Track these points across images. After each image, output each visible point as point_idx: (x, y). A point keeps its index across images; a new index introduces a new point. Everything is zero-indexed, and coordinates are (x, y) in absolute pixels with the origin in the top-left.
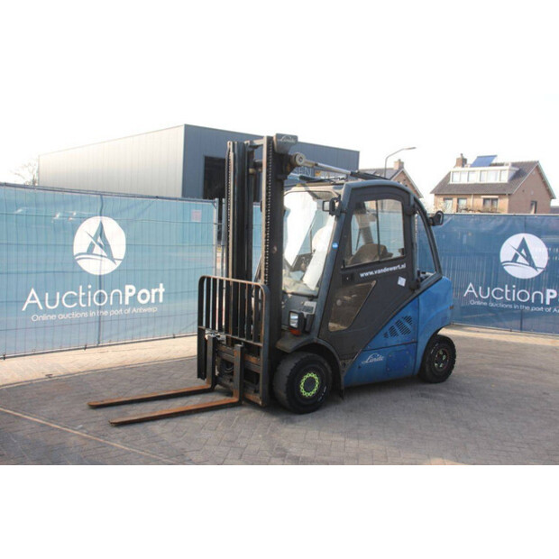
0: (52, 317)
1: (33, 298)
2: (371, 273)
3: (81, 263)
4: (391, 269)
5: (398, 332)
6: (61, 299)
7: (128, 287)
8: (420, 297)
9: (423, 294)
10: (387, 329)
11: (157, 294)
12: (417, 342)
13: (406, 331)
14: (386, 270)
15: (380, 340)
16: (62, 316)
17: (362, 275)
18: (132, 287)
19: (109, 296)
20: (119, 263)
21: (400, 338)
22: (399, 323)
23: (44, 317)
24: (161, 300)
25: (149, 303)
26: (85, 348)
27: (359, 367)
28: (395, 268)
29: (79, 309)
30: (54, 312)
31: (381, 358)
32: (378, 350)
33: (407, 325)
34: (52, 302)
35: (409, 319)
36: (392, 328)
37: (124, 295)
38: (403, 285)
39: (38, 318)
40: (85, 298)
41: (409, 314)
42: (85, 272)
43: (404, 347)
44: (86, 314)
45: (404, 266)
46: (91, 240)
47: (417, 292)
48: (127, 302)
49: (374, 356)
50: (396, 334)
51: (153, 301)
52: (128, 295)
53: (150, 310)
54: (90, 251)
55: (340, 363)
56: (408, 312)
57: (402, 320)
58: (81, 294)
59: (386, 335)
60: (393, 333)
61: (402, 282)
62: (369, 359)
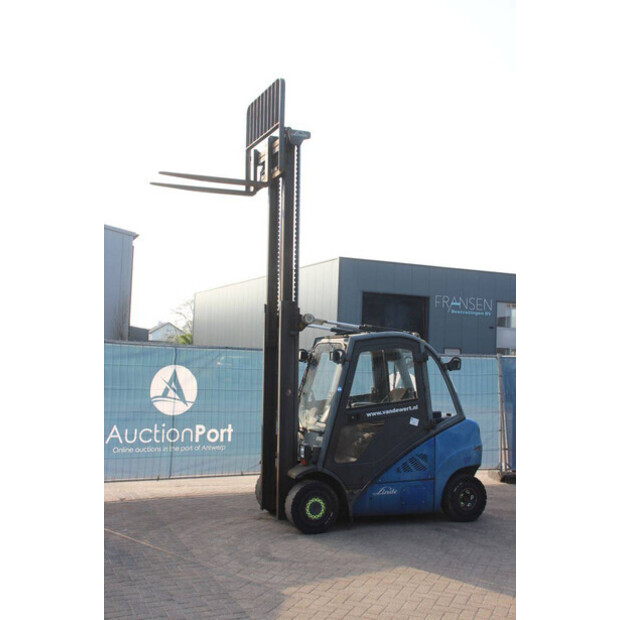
0: (130, 450)
1: (115, 433)
2: (379, 413)
3: (157, 405)
4: (401, 410)
5: (413, 468)
6: (138, 435)
7: (198, 427)
8: (437, 437)
9: (441, 434)
10: (399, 464)
11: (226, 434)
12: (434, 479)
13: (421, 468)
14: (395, 411)
15: (392, 474)
16: (139, 450)
17: (369, 415)
18: (203, 427)
19: (180, 434)
20: (190, 405)
21: (413, 474)
22: (412, 460)
23: (124, 450)
24: (229, 439)
25: (218, 441)
26: (158, 479)
27: (371, 498)
28: (405, 409)
29: (153, 444)
30: (131, 445)
31: (394, 492)
32: (391, 483)
33: (422, 462)
34: (131, 437)
35: (424, 457)
36: (405, 465)
37: (194, 434)
38: (416, 424)
39: (118, 451)
40: (159, 435)
41: (425, 452)
42: (160, 412)
43: (419, 483)
44: (159, 449)
45: (416, 408)
46: (166, 385)
47: (433, 432)
48: (197, 440)
49: (387, 489)
50: (409, 470)
51: (222, 440)
52: (198, 433)
53: (218, 448)
54: (165, 394)
55: (347, 492)
56: (424, 449)
57: (417, 458)
58: (156, 431)
59: (398, 470)
60: (406, 468)
61: (414, 422)
62: (382, 492)
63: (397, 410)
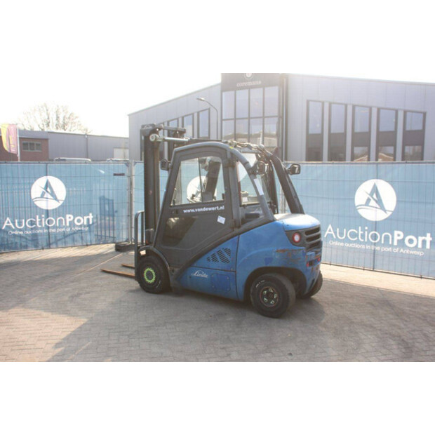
3: (361, 212)
4: (210, 209)
5: (219, 259)
8: (241, 236)
10: (209, 255)
12: (236, 272)
14: (205, 209)
15: (203, 261)
21: (219, 264)
22: (220, 252)
28: (213, 209)
31: (205, 276)
32: (203, 268)
33: (226, 255)
35: (228, 251)
36: (214, 255)
38: (223, 222)
43: (224, 273)
45: (222, 208)
47: (237, 231)
49: (200, 273)
56: (228, 245)
57: (223, 251)
59: (208, 259)
60: (215, 259)
61: (221, 220)
62: (196, 274)
63: (207, 209)
